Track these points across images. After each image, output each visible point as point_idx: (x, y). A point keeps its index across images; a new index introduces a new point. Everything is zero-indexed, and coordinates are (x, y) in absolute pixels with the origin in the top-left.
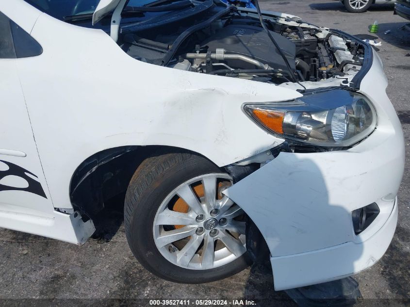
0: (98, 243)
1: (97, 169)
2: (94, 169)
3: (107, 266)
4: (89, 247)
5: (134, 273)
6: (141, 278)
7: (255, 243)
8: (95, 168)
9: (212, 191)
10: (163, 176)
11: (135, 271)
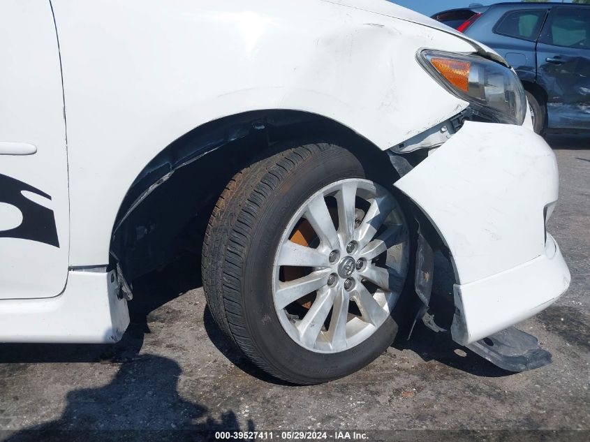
0: (113, 366)
1: (171, 178)
2: (166, 178)
3: (150, 393)
4: (97, 374)
5: (205, 392)
6: (223, 396)
7: (427, 275)
8: (168, 175)
9: (351, 209)
10: (295, 174)
11: (206, 389)
